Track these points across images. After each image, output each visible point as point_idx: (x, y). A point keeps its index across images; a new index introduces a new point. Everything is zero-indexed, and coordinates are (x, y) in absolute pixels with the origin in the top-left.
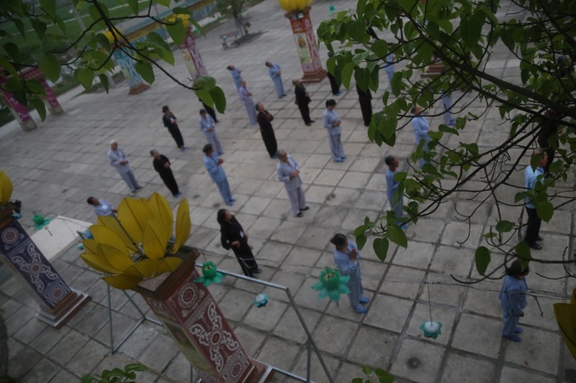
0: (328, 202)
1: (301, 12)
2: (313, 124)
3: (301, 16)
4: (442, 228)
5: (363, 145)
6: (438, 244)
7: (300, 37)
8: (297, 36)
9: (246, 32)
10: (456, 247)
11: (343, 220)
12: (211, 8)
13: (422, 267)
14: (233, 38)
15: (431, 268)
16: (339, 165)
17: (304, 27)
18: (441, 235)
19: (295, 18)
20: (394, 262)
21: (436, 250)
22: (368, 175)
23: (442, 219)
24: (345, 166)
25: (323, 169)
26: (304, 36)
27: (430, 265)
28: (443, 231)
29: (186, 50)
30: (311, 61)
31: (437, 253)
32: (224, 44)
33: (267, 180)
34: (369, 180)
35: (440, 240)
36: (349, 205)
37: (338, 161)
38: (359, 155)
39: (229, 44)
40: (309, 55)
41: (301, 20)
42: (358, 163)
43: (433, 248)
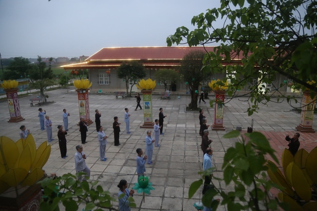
0: (99, 180)
1: (85, 90)
2: (86, 144)
3: (84, 92)
4: (163, 190)
5: (115, 154)
6: (163, 197)
7: (82, 102)
8: (80, 101)
9: (46, 100)
10: (173, 198)
11: (109, 188)
12: (25, 87)
13: (157, 208)
14: (38, 102)
15: (162, 208)
16: (103, 162)
17: (85, 97)
18: (164, 193)
19: (81, 92)
20: (142, 207)
21: (163, 200)
22: (121, 167)
23: (163, 186)
24: (107, 162)
25: (94, 164)
26: (84, 102)
27: (161, 207)
28: (164, 191)
29: (11, 100)
30: (85, 115)
31: (164, 201)
32: (32, 104)
33: (60, 168)
34: (121, 169)
35: (164, 195)
36: (112, 181)
37: (103, 160)
38: (114, 158)
39: (34, 104)
40: (85, 111)
41: (84, 94)
42: (114, 162)
43: (161, 199)
